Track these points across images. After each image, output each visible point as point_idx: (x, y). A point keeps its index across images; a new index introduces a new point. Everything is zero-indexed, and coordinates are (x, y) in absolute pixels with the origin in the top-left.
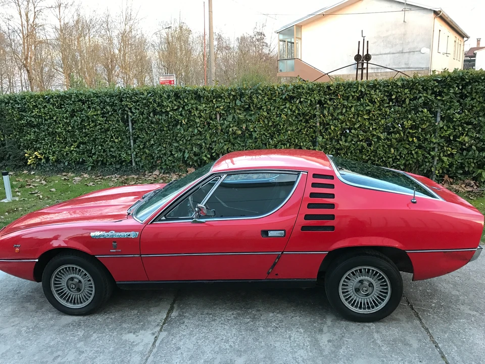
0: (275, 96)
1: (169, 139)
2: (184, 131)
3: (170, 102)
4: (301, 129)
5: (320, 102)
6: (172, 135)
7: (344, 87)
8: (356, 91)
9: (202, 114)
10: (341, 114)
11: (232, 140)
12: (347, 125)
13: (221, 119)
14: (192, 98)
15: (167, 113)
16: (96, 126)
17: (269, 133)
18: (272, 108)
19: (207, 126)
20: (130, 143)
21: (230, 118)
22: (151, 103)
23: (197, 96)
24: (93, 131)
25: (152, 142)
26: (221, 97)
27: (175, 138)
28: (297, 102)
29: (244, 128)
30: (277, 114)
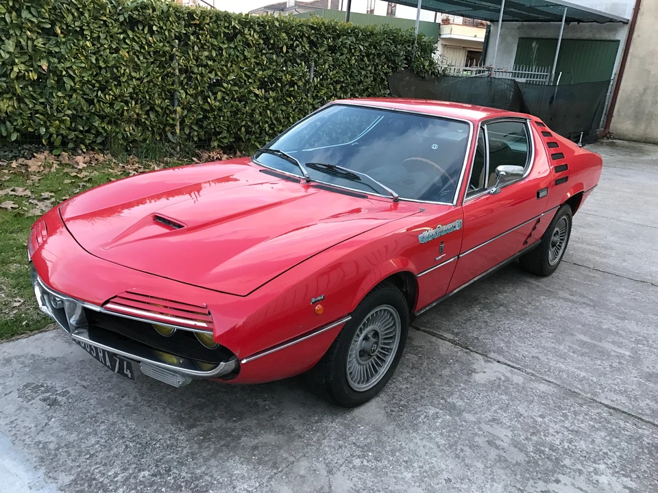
4: (153, 78)
7: (211, 18)
8: (228, 27)
10: (210, 58)
12: (216, 75)
18: (102, 36)
29: (45, 67)
30: (110, 48)
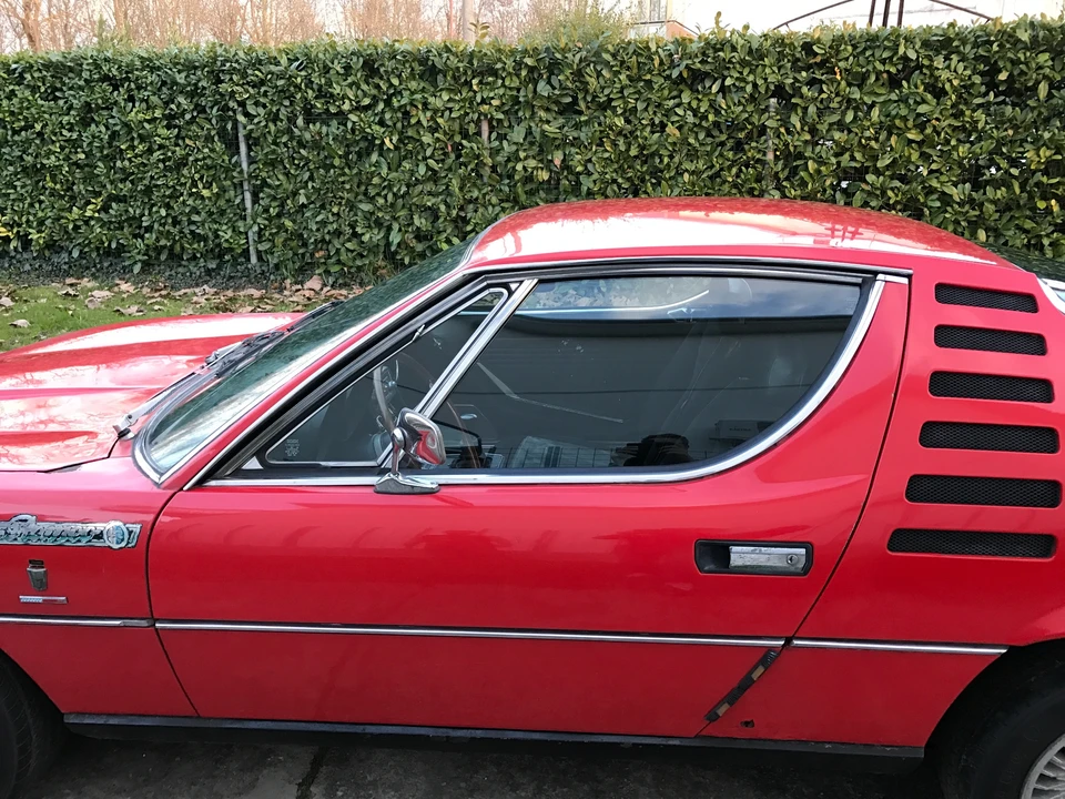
0: (650, 71)
1: (349, 191)
2: (389, 169)
3: (350, 86)
4: (722, 169)
5: (779, 91)
6: (356, 180)
7: (855, 47)
8: (891, 58)
9: (440, 120)
10: (841, 125)
11: (523, 197)
12: (853, 158)
13: (494, 135)
14: (412, 76)
15: (342, 116)
16: (150, 151)
17: (629, 179)
18: (640, 106)
19: (453, 156)
20: (243, 200)
21: (518, 134)
22: (298, 87)
23: (427, 68)
24: (145, 165)
25: (302, 200)
26: (495, 73)
27: (363, 188)
28: (715, 88)
29: (557, 162)
30: (653, 124)
